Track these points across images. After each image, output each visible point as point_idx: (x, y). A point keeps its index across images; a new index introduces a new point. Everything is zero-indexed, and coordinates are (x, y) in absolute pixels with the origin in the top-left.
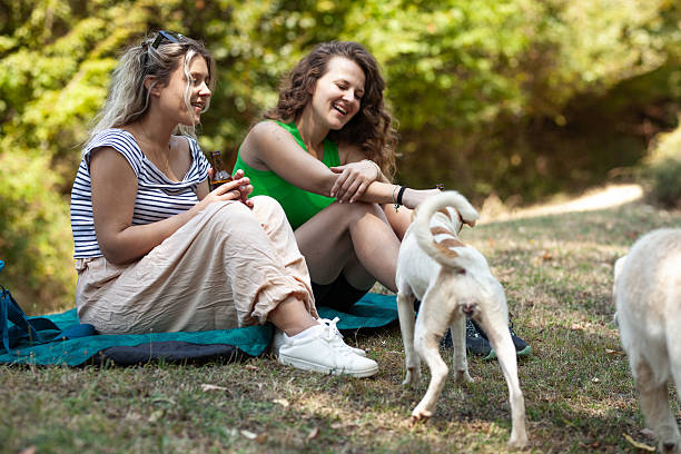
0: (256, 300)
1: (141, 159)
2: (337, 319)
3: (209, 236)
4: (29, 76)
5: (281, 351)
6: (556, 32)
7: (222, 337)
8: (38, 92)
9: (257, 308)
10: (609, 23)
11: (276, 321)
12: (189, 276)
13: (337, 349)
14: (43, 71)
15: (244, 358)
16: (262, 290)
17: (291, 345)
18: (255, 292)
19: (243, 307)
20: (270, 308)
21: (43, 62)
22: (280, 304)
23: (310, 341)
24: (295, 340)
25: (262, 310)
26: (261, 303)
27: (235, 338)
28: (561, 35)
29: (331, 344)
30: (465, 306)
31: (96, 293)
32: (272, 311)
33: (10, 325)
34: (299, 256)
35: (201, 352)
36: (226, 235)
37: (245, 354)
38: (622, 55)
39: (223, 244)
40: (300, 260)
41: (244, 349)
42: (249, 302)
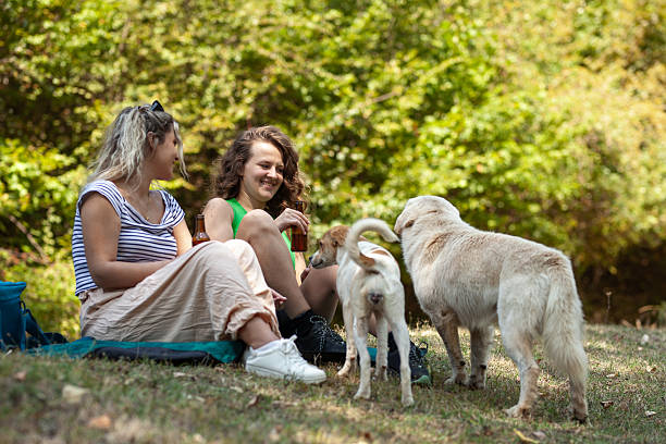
0: (228, 320)
1: (122, 201)
2: (295, 337)
3: (193, 268)
5: (248, 362)
6: (610, 180)
7: (198, 347)
9: (229, 327)
11: (244, 337)
12: (175, 300)
13: (292, 360)
15: (214, 362)
16: (232, 313)
17: (255, 357)
18: (227, 313)
19: (218, 327)
20: (239, 326)
22: (247, 322)
23: (270, 353)
24: (258, 352)
25: (232, 329)
26: (232, 322)
27: (210, 349)
28: (614, 183)
29: (287, 357)
30: (373, 295)
31: (96, 313)
32: (240, 328)
33: (27, 335)
34: (266, 288)
36: (206, 268)
37: (215, 360)
39: (204, 276)
40: (267, 292)
41: (218, 357)
42: (223, 321)
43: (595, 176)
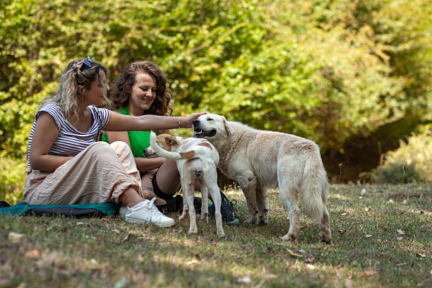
0: (113, 190)
1: (64, 120)
3: (89, 159)
4: (17, 115)
5: (126, 215)
6: (338, 97)
7: (92, 206)
8: (22, 124)
9: (113, 195)
10: (371, 93)
11: (123, 200)
14: (25, 113)
16: (115, 185)
18: (112, 186)
20: (120, 193)
21: (25, 107)
22: (125, 191)
23: (140, 210)
24: (132, 209)
25: (116, 195)
26: (115, 191)
27: (99, 207)
28: (340, 98)
29: (150, 211)
32: (121, 195)
34: (136, 170)
35: (82, 212)
36: (97, 159)
37: (102, 213)
38: (380, 111)
39: (97, 163)
40: (136, 173)
41: (104, 212)
42: (109, 191)
43: (329, 94)
